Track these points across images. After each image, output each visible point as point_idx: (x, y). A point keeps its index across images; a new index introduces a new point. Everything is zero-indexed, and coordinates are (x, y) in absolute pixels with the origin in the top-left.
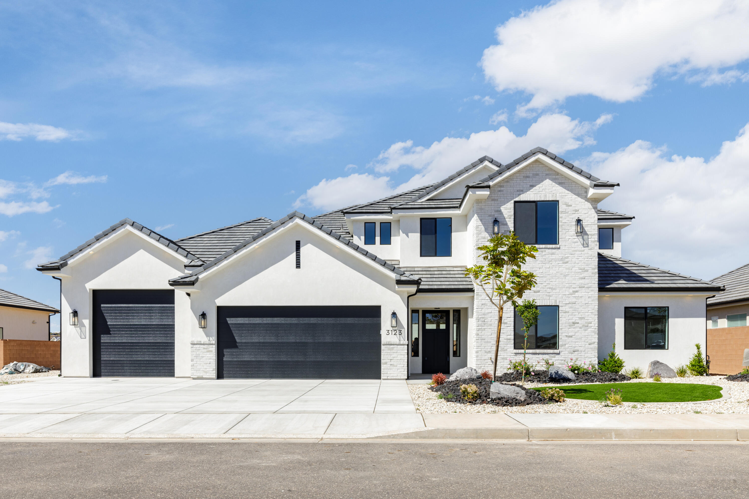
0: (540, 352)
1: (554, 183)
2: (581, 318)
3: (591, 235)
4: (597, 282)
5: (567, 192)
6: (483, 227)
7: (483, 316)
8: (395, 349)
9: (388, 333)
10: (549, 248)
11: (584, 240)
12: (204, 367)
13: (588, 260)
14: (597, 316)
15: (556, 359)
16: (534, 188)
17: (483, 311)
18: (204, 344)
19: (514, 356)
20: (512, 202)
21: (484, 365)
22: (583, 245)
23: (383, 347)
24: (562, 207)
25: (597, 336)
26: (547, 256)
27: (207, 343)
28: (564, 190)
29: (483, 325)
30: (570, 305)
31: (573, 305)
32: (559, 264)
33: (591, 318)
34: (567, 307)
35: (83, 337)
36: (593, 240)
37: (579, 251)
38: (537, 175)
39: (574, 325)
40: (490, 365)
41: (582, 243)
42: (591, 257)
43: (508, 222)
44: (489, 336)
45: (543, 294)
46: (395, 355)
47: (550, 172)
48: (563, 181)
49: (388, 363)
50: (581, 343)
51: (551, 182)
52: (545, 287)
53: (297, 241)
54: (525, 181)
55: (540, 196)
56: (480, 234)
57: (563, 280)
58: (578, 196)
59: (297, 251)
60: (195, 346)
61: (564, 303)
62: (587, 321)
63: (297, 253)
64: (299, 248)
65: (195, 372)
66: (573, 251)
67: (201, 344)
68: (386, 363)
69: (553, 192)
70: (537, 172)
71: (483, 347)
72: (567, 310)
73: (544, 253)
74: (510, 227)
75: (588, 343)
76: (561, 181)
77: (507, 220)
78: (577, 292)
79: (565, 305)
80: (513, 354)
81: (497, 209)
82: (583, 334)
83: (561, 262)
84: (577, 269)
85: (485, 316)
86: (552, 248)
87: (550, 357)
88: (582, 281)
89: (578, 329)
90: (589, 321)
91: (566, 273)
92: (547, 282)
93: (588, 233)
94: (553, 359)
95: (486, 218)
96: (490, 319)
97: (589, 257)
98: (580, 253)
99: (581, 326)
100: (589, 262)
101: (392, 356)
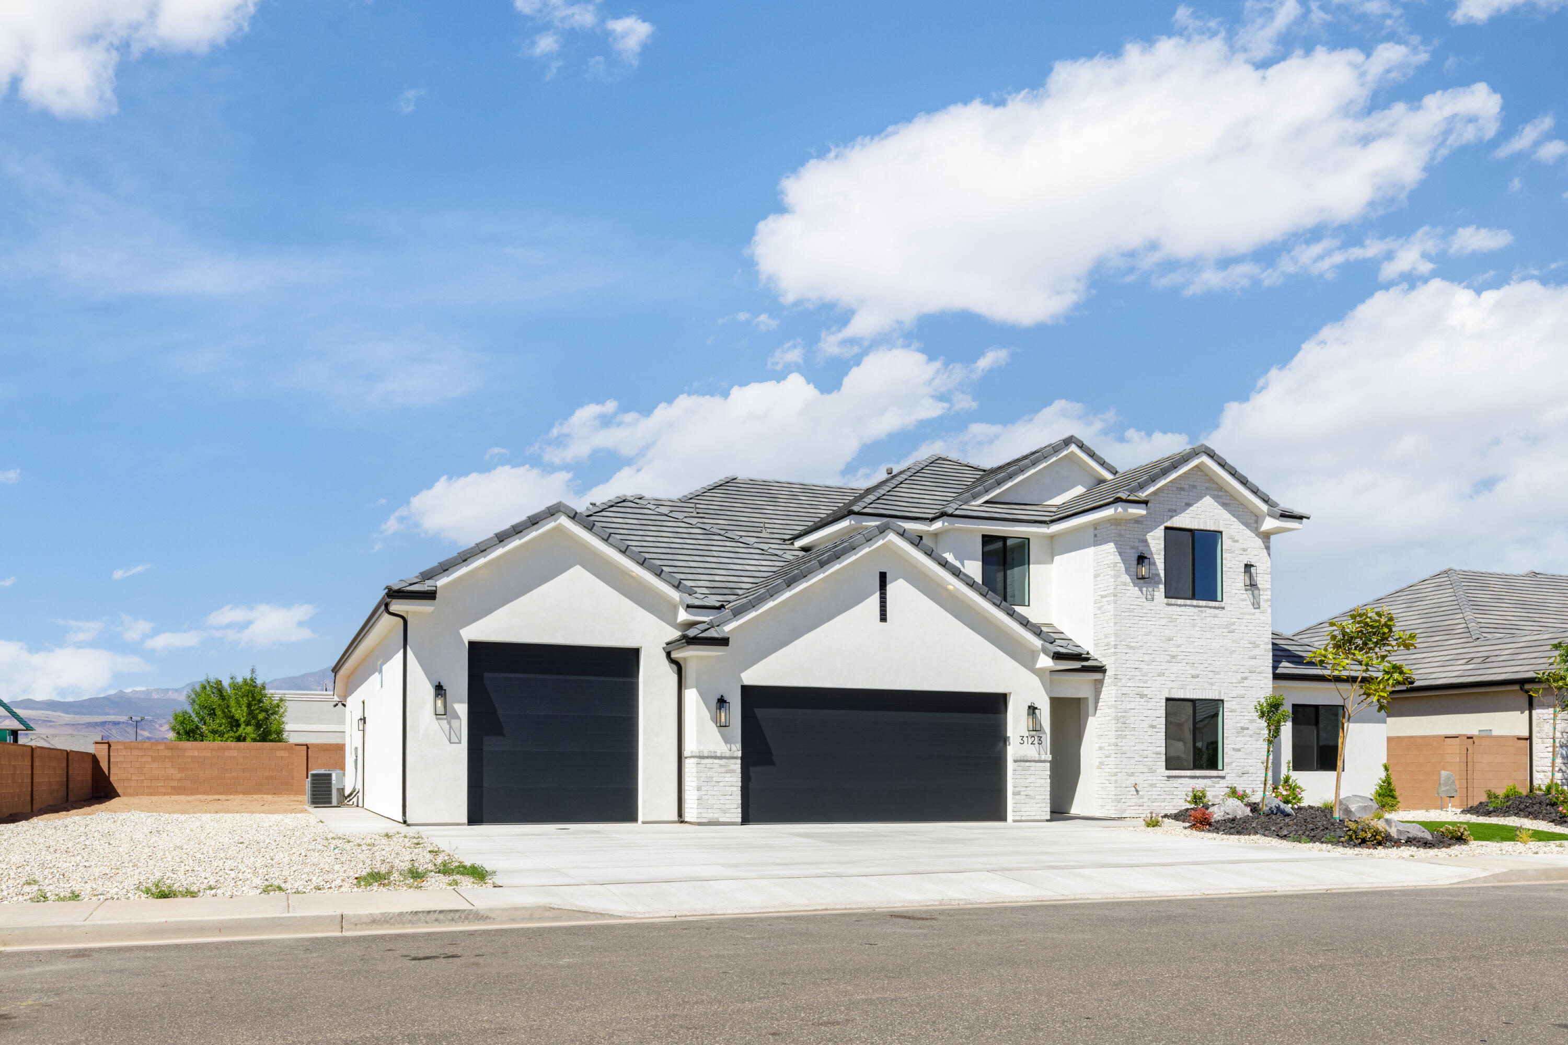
0: (1200, 775)
1: (1216, 503)
2: (1252, 722)
3: (1264, 589)
4: (1271, 665)
5: (1233, 519)
6: (1122, 565)
7: (1124, 714)
8: (1032, 768)
9: (1022, 742)
10: (1210, 607)
11: (1254, 597)
12: (722, 802)
13: (1259, 628)
15: (1220, 785)
16: (1191, 508)
17: (1123, 706)
18: (721, 758)
19: (1165, 782)
20: (1162, 527)
21: (1124, 797)
22: (1253, 604)
23: (1013, 766)
24: (1227, 543)
26: (1208, 619)
27: (728, 755)
28: (1229, 516)
29: (1124, 729)
30: (1238, 700)
31: (1240, 698)
32: (1224, 634)
34: (1234, 703)
35: (454, 739)
36: (1266, 597)
37: (1249, 614)
38: (1195, 487)
39: (1243, 732)
40: (1134, 797)
41: (1252, 601)
43: (1156, 560)
45: (1204, 680)
46: (1032, 779)
47: (1212, 485)
48: (1228, 502)
49: (1022, 793)
50: (1251, 761)
51: (1212, 500)
52: (1205, 669)
53: (881, 573)
54: (1179, 496)
55: (1199, 523)
56: (1119, 576)
57: (1229, 659)
58: (1247, 527)
59: (881, 589)
60: (703, 761)
61: (1230, 695)
62: (1258, 725)
63: (881, 593)
64: (886, 586)
65: (705, 811)
66: (1241, 614)
67: (716, 758)
68: (1019, 793)
69: (1215, 517)
70: (1195, 484)
71: (1124, 767)
72: (1234, 707)
73: (1204, 614)
74: (1159, 568)
75: (1260, 761)
76: (1225, 502)
77: (1155, 556)
78: (1246, 678)
79: (1231, 699)
80: (1164, 778)
81: (1141, 537)
82: (1254, 746)
83: (1226, 630)
84: (1246, 642)
85: (1127, 714)
86: (1215, 608)
87: (1213, 783)
88: (1252, 662)
89: (1248, 738)
91: (1233, 649)
92: (1209, 662)
93: (1259, 585)
94: (1217, 785)
95: (1127, 551)
96: (1134, 719)
97: (1262, 625)
98: (1250, 617)
99: (1251, 733)
100: (1261, 632)
101: (1028, 781)
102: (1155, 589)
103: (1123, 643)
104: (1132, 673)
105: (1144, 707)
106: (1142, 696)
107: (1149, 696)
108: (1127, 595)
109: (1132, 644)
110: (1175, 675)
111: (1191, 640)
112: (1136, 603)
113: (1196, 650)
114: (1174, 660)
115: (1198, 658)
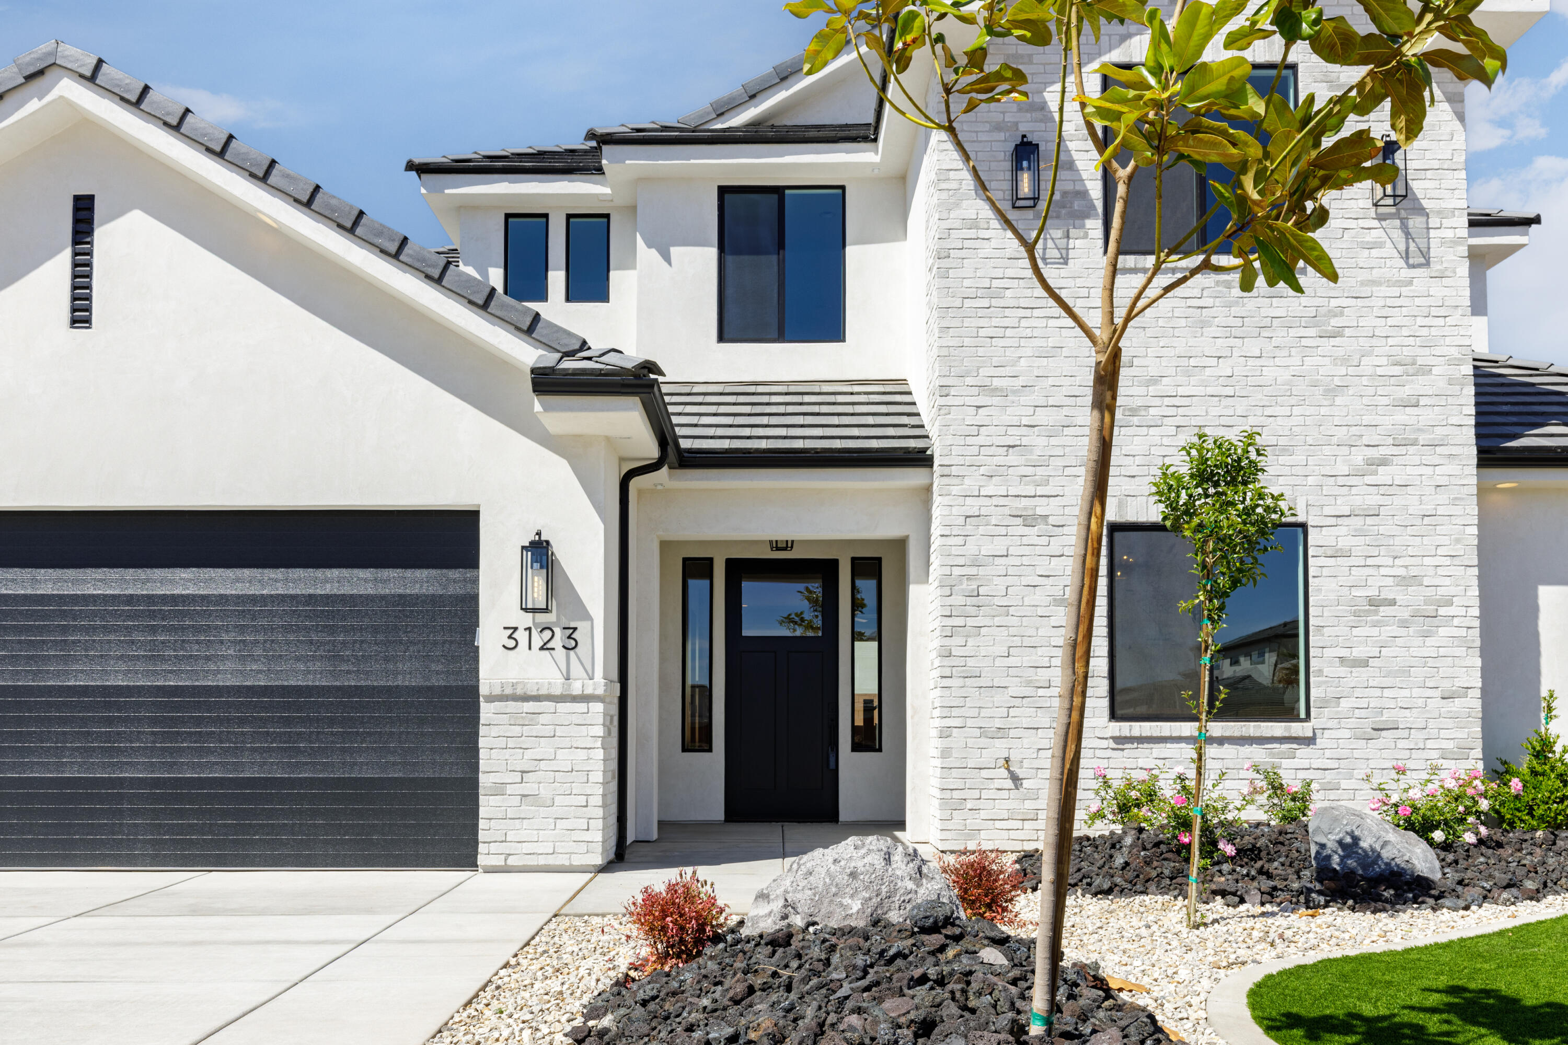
0: (1227, 734)
2: (1405, 581)
3: (1440, 213)
4: (1472, 421)
6: (967, 176)
7: (973, 571)
8: (543, 719)
9: (511, 643)
11: (1407, 235)
13: (1427, 322)
14: (1475, 571)
15: (1296, 763)
17: (971, 548)
19: (1109, 753)
20: (1097, 70)
21: (976, 794)
22: (1406, 256)
23: (486, 711)
25: (1478, 662)
29: (972, 611)
30: (1357, 522)
31: (1369, 520)
32: (1304, 342)
33: (1447, 581)
34: (1343, 530)
36: (1449, 234)
37: (1390, 283)
39: (1376, 613)
40: (1005, 794)
41: (1402, 247)
42: (1442, 312)
43: (1075, 156)
44: (999, 662)
46: (544, 749)
49: (509, 789)
50: (1406, 693)
53: (78, 198)
56: (957, 205)
57: (1323, 411)
59: (76, 241)
61: (1328, 511)
62: (1430, 592)
63: (76, 254)
64: (90, 232)
66: (1363, 283)
68: (499, 790)
71: (974, 713)
72: (1344, 543)
74: (1084, 176)
75: (1437, 693)
78: (1383, 461)
79: (1333, 521)
80: (1105, 744)
81: (1029, 101)
82: (1415, 652)
83: (1312, 332)
84: (1384, 361)
85: (982, 571)
87: (1273, 756)
88: (1403, 416)
89: (1393, 630)
90: (1441, 591)
91: (1337, 381)
92: (1251, 420)
93: (1425, 203)
94: (1285, 762)
95: (982, 137)
96: (1001, 583)
97: (1434, 311)
98: (1395, 291)
99: (1405, 614)
100: (1434, 331)
101: (529, 754)
102: (1073, 232)
103: (969, 381)
104: (996, 460)
105: (1039, 550)
106: (1029, 520)
107: (1051, 520)
108: (982, 253)
109: (996, 382)
110: (1138, 460)
111: (1193, 362)
112: (1010, 273)
113: (1210, 390)
114: (1135, 420)
115: (1214, 411)
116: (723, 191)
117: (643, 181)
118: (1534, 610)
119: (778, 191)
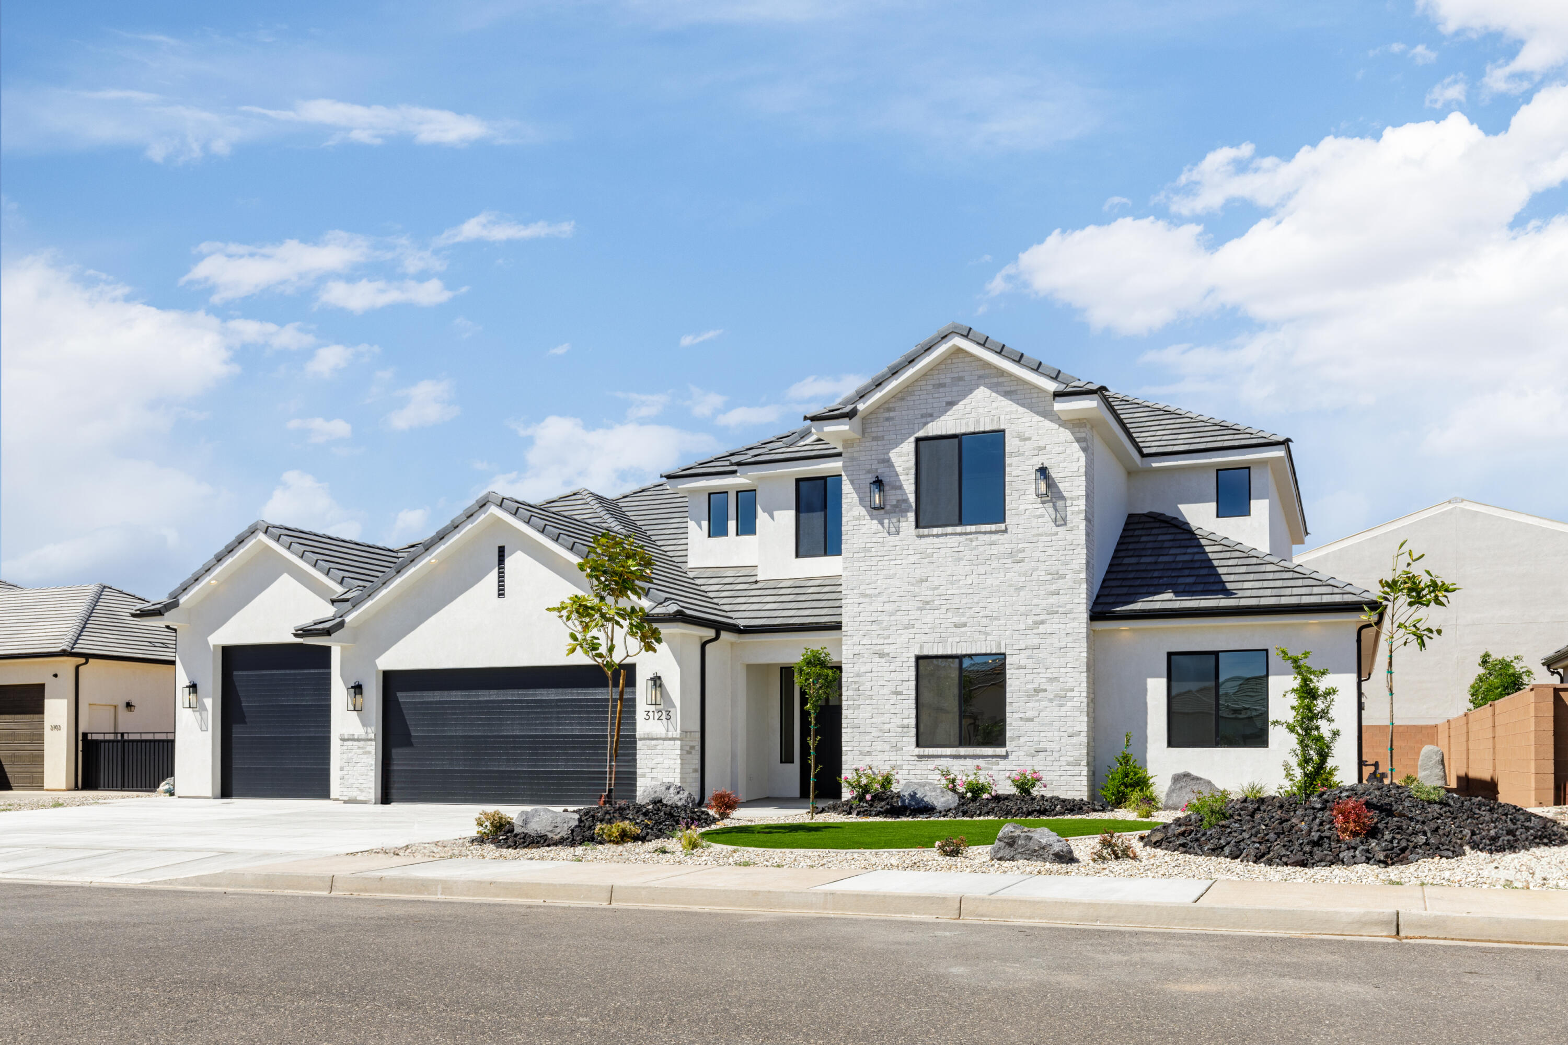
0: (967, 754)
1: (994, 394)
2: (1051, 680)
3: (1072, 498)
4: (1088, 601)
5: (1021, 409)
6: (855, 495)
7: (857, 679)
8: (659, 747)
9: (647, 717)
10: (985, 533)
11: (1056, 510)
12: (359, 781)
13: (1065, 553)
14: (1085, 674)
15: (1000, 767)
16: (955, 408)
17: (856, 669)
18: (358, 740)
19: (915, 763)
20: (912, 439)
22: (1055, 521)
23: (639, 744)
24: (1011, 444)
25: (1086, 719)
26: (981, 549)
27: (363, 737)
28: (1015, 407)
29: (856, 697)
30: (1029, 652)
31: (1035, 651)
32: (1006, 566)
33: (1071, 680)
34: (1022, 656)
35: (204, 728)
36: (1076, 508)
37: (1047, 535)
38: (961, 379)
39: (1037, 696)
41: (1053, 517)
42: (1072, 547)
43: (903, 482)
44: (868, 721)
45: (973, 629)
46: (659, 759)
47: (987, 372)
48: (1013, 388)
50: (1051, 734)
51: (987, 391)
52: (977, 615)
53: (500, 547)
54: (936, 395)
55: (967, 424)
57: (1014, 599)
58: (1045, 417)
59: (499, 564)
60: (346, 743)
61: (1015, 647)
62: (1063, 685)
63: (499, 569)
64: (503, 561)
65: (346, 789)
66: (1036, 535)
67: (354, 740)
68: (644, 776)
69: (992, 413)
70: (961, 374)
71: (857, 744)
72: (1022, 662)
73: (974, 543)
74: (907, 492)
75: (1066, 734)
76: (1008, 389)
77: (901, 478)
78: (1042, 622)
79: (1017, 652)
80: (913, 758)
81: (882, 457)
82: (1055, 714)
83: (1009, 561)
84: (1043, 573)
86: (991, 532)
87: (988, 764)
88: (1053, 600)
89: (1045, 704)
90: (1068, 684)
91: (1021, 584)
92: (981, 605)
93: (1065, 494)
94: (994, 767)
95: (862, 477)
96: (868, 685)
97: (1068, 547)
98: (1049, 538)
99: (1051, 696)
100: (1068, 557)
101: (654, 761)
102: (901, 519)
103: (856, 591)
104: (867, 628)
105: (885, 669)
106: (881, 655)
107: (891, 655)
108: (862, 531)
109: (868, 592)
110: (929, 626)
111: (955, 578)
112: (874, 540)
113: (962, 591)
114: (928, 607)
115: (964, 601)
116: (798, 481)
117: (761, 479)
118: (1145, 690)
119: (824, 479)
